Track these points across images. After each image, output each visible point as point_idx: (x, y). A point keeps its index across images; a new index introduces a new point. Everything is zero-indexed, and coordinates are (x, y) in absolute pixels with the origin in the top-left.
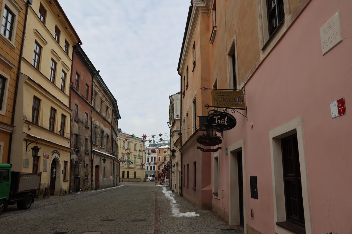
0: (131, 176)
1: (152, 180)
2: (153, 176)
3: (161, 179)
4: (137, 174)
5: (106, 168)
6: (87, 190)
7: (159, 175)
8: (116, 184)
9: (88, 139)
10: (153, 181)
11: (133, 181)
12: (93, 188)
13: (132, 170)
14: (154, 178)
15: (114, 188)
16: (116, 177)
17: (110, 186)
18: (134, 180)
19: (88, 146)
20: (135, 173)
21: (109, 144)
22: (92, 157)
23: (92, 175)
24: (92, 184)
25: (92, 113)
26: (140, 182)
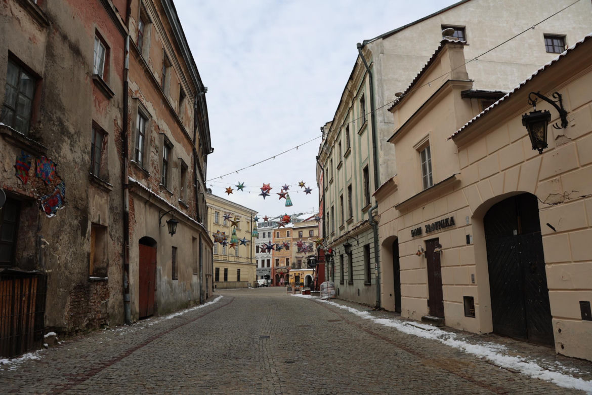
0: (232, 277)
1: (266, 284)
2: (267, 277)
3: (281, 282)
4: (241, 273)
5: (178, 251)
6: (102, 326)
7: (277, 275)
8: (207, 294)
9: (107, 134)
10: (267, 286)
11: (235, 288)
12: (130, 317)
13: (233, 265)
14: (269, 281)
15: (202, 306)
16: (207, 279)
17: (192, 303)
18: (238, 284)
19: (106, 159)
20: (239, 271)
21: (188, 190)
22: (124, 206)
23: (126, 268)
24: (125, 302)
25: (128, 56)
26: (247, 288)
